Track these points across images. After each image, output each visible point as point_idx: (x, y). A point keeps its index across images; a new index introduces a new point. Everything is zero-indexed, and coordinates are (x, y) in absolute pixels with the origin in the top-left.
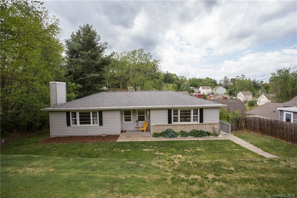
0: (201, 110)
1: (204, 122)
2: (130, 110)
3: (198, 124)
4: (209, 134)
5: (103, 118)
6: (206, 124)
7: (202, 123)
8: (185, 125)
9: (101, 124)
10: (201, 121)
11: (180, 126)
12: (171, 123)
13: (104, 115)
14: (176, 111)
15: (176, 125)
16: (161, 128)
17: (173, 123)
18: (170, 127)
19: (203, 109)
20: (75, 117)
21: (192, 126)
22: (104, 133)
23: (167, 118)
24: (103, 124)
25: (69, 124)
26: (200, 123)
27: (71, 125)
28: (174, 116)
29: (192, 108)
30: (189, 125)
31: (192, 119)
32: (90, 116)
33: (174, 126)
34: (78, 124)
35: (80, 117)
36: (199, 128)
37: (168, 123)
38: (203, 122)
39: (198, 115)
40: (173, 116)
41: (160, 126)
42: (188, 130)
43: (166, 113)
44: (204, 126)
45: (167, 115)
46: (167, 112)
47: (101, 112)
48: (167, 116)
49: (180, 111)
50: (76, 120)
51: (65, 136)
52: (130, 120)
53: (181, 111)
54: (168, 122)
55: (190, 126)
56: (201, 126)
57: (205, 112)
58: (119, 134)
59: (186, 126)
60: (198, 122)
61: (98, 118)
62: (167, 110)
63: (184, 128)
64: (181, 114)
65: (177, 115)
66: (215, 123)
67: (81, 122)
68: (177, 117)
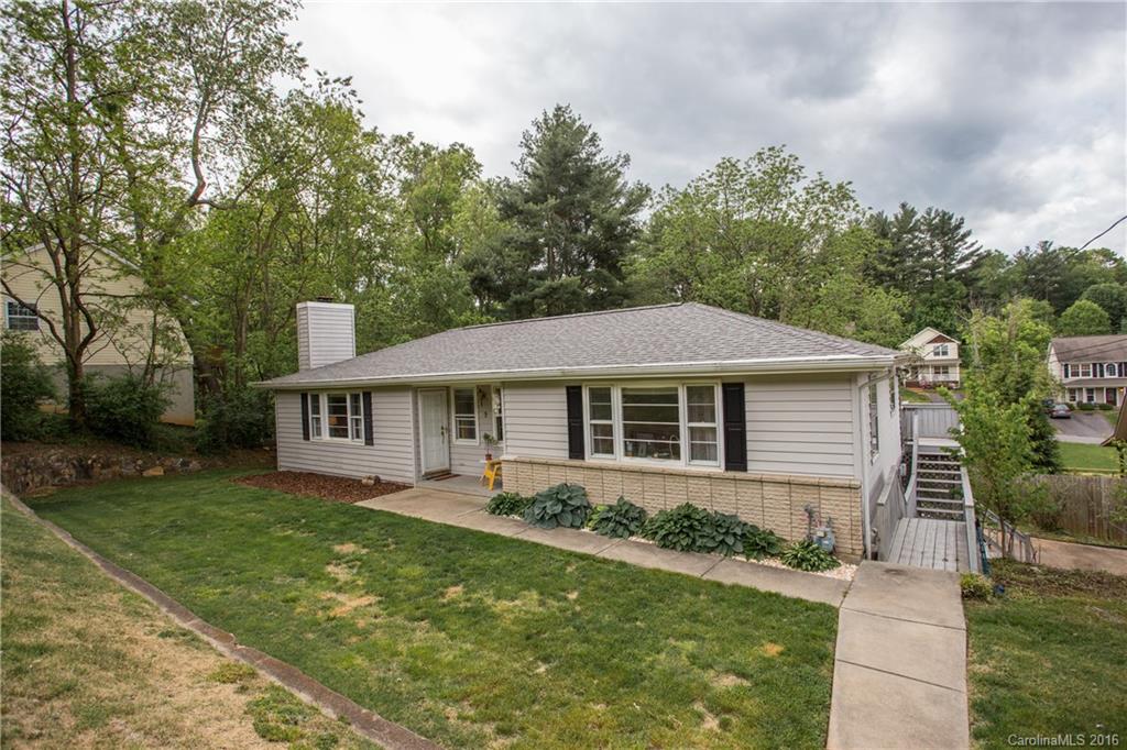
0: (735, 393)
1: (750, 466)
2: (473, 388)
3: (709, 477)
4: (758, 544)
5: (373, 418)
6: (764, 482)
7: (739, 475)
8: (642, 473)
9: (369, 441)
10: (737, 457)
11: (619, 475)
12: (583, 459)
13: (376, 405)
14: (601, 394)
15: (601, 469)
16: (541, 474)
17: (592, 459)
18: (575, 478)
19: (747, 389)
20: (319, 410)
21: (680, 485)
22: (374, 472)
23: (566, 430)
24: (375, 441)
25: (306, 437)
26: (727, 469)
27: (310, 438)
28: (594, 422)
29: (683, 378)
30: (663, 474)
31: (684, 442)
32: (345, 410)
33: (595, 473)
34: (326, 436)
35: (330, 410)
36: (728, 503)
37: (567, 454)
38: (745, 469)
39: (714, 421)
40: (587, 421)
41: (535, 467)
42: (657, 502)
43: (559, 400)
44: (749, 494)
45: (565, 414)
46: (564, 398)
47: (368, 396)
48: (565, 422)
49: (624, 396)
50: (320, 421)
52: (471, 434)
53: (626, 398)
54: (571, 451)
55: (670, 483)
56: (731, 488)
57: (758, 405)
58: (410, 481)
59: (649, 480)
60: (716, 466)
61: (362, 417)
62: (564, 391)
63: (637, 487)
64: (628, 414)
65: (607, 414)
66: (827, 482)
67: (331, 429)
68: (608, 430)
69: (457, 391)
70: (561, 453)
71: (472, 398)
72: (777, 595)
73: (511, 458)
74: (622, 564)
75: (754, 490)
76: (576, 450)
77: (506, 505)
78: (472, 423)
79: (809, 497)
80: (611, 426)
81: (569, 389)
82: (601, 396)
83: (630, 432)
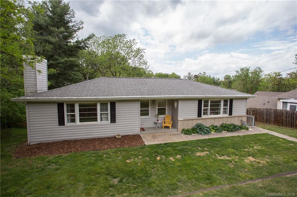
0: (231, 100)
1: (233, 114)
2: (149, 100)
3: (226, 117)
5: (116, 112)
6: (235, 117)
8: (215, 118)
9: (113, 121)
10: (231, 113)
11: (210, 119)
12: (201, 117)
13: (118, 107)
14: (206, 102)
15: (207, 119)
17: (203, 116)
18: (200, 122)
19: (233, 100)
20: (73, 111)
21: (222, 119)
23: (197, 111)
25: (61, 122)
26: (229, 115)
27: (66, 124)
29: (223, 98)
30: (219, 118)
31: (222, 110)
32: (96, 110)
33: (204, 120)
34: (78, 122)
35: (80, 110)
36: (229, 121)
37: (197, 116)
38: (232, 115)
39: (227, 106)
40: (203, 108)
41: (189, 121)
42: (218, 124)
44: (233, 119)
45: (197, 107)
46: (197, 103)
47: (113, 104)
48: (197, 109)
49: (210, 102)
50: (74, 116)
51: (56, 141)
52: (148, 114)
53: (211, 102)
54: (198, 115)
56: (230, 119)
58: (138, 133)
59: (216, 120)
60: (227, 115)
61: (109, 112)
63: (214, 121)
64: (211, 106)
65: (207, 106)
70: (196, 116)
71: (148, 103)
76: (199, 115)
77: (186, 132)
78: (148, 111)
79: (240, 119)
80: (208, 109)
81: (199, 100)
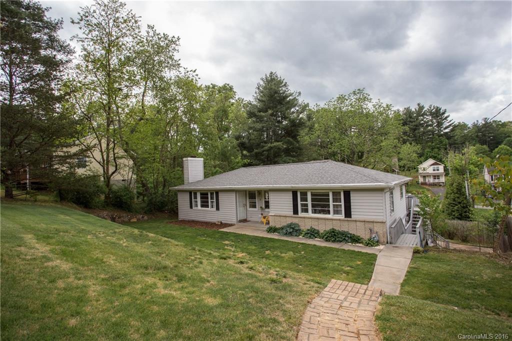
0: (347, 193)
1: (352, 216)
3: (340, 220)
4: (355, 240)
5: (219, 201)
6: (356, 221)
7: (349, 219)
8: (318, 219)
9: (218, 209)
10: (348, 214)
11: (310, 219)
12: (298, 214)
13: (220, 196)
15: (304, 218)
16: (283, 220)
17: (301, 214)
18: (295, 221)
19: (351, 193)
20: (197, 198)
22: (220, 220)
23: (292, 205)
24: (220, 209)
25: (191, 207)
26: (345, 217)
27: (193, 208)
28: (301, 203)
29: (330, 189)
30: (325, 219)
31: (331, 209)
32: (208, 198)
33: (302, 219)
34: (199, 207)
35: (201, 198)
36: (339, 227)
37: (292, 213)
38: (351, 217)
39: (341, 202)
40: (299, 202)
41: (281, 217)
42: (322, 228)
43: (289, 197)
44: (352, 225)
45: (292, 200)
46: (292, 195)
47: (217, 193)
48: (292, 203)
49: (311, 194)
50: (197, 202)
52: (254, 206)
54: (294, 212)
55: (327, 222)
56: (346, 223)
57: (354, 198)
58: (234, 223)
59: (320, 221)
60: (342, 216)
61: (215, 200)
62: (292, 193)
63: (316, 223)
64: (313, 200)
65: (306, 200)
66: (376, 221)
67: (201, 205)
68: (306, 205)
69: (249, 191)
70: (290, 213)
71: (255, 194)
72: (361, 252)
73: (273, 214)
74: (315, 245)
75: (354, 223)
76: (296, 211)
77: (272, 230)
78: (255, 203)
79: (371, 226)
80: (307, 204)
81: (293, 192)
82: (304, 194)
83: (313, 206)
